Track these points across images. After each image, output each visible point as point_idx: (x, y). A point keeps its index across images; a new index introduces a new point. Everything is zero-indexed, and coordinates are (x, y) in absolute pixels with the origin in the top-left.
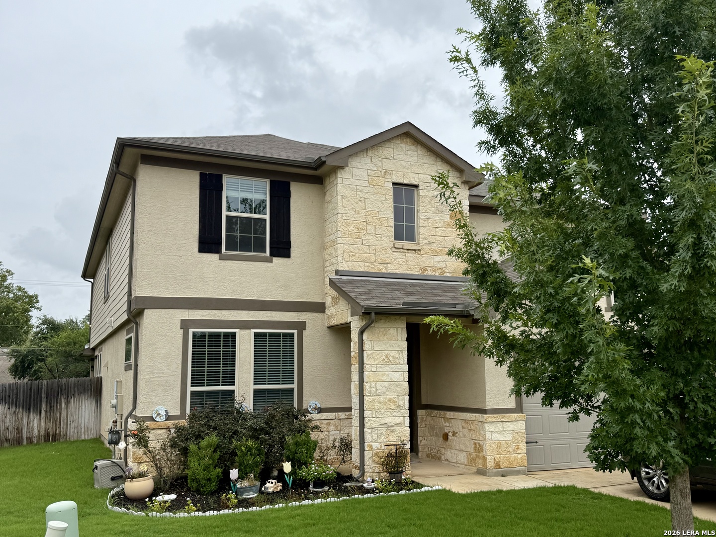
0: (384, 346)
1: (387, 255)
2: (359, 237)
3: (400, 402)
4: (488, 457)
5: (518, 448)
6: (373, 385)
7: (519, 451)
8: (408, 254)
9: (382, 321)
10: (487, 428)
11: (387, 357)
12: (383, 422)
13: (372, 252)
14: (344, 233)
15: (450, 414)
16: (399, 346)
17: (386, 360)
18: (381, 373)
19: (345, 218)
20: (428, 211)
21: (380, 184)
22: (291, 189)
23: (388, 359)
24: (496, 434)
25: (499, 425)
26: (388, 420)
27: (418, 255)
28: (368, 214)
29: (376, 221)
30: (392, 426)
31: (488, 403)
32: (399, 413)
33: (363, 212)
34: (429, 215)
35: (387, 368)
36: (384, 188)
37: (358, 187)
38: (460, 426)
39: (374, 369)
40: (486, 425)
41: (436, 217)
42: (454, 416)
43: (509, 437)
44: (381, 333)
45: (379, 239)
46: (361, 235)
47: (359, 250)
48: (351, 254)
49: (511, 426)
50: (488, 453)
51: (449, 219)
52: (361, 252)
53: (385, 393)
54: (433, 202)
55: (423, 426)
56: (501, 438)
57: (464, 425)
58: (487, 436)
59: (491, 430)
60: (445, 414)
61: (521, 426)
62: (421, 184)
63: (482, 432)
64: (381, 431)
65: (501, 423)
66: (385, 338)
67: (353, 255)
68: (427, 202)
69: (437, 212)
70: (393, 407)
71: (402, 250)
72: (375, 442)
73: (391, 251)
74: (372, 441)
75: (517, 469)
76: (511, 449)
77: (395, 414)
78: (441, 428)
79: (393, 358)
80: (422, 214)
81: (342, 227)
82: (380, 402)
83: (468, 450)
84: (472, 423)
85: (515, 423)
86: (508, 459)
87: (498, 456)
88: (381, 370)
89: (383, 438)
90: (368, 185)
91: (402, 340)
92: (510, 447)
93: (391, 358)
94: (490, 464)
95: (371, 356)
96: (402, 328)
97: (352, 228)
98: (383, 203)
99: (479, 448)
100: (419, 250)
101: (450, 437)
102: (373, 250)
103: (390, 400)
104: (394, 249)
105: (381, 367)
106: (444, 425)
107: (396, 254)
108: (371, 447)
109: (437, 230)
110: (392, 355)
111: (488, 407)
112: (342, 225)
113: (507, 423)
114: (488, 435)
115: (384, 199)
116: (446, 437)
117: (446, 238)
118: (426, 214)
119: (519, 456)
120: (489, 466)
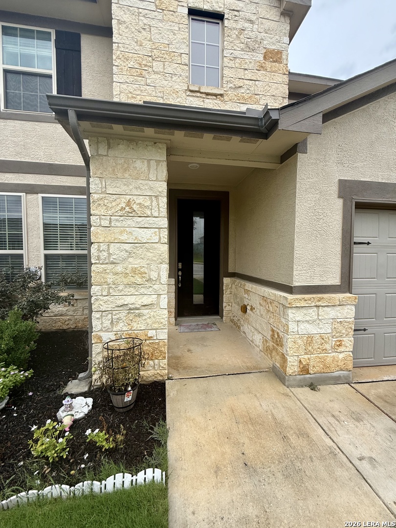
0: (125, 188)
1: (178, 100)
2: (141, 75)
3: (152, 273)
4: (289, 359)
5: (340, 345)
6: (103, 247)
7: (342, 349)
8: (207, 100)
9: (121, 146)
10: (291, 315)
11: (128, 203)
12: (120, 303)
13: (160, 95)
14: (121, 69)
15: (249, 286)
16: (151, 189)
17: (127, 209)
18: (117, 230)
19: (122, 49)
20: (235, 47)
21: (171, 9)
22: (82, 42)
23: (131, 208)
24: (306, 325)
25: (313, 312)
26: (128, 300)
27: (219, 102)
28: (154, 47)
29: (165, 56)
30: (138, 309)
31: (295, 278)
32: (151, 289)
33: (148, 45)
34: (237, 53)
35: (129, 222)
36: (177, 14)
37: (140, 10)
38: (258, 302)
39: (105, 223)
40: (290, 311)
41: (246, 57)
42: (252, 288)
43: (327, 329)
44: (119, 167)
45: (170, 79)
46: (144, 73)
47: (141, 91)
48: (130, 95)
49: (332, 313)
50: (290, 352)
51: (262, 59)
52: (145, 94)
53: (125, 260)
54: (242, 36)
55: (228, 292)
56: (313, 330)
57: (261, 302)
58: (290, 327)
59: (298, 319)
60: (244, 285)
61: (349, 312)
62: (226, 11)
63: (283, 320)
64: (118, 316)
65: (315, 309)
66: (126, 175)
67: (133, 97)
68: (234, 36)
69: (248, 50)
70: (139, 280)
71: (199, 94)
72: (107, 331)
73: (184, 95)
74: (101, 330)
75: (336, 374)
76: (328, 347)
77: (142, 290)
78: (242, 299)
79: (141, 207)
80: (228, 51)
81: (118, 61)
82: (116, 274)
83: (265, 334)
84: (271, 303)
85: (339, 308)
86: (323, 361)
87: (306, 357)
88: (118, 224)
89: (121, 325)
90: (154, 8)
91: (157, 180)
92: (326, 342)
93: (135, 207)
94: (292, 367)
95: (100, 202)
96: (158, 162)
97: (132, 63)
98: (174, 34)
99: (278, 341)
100: (221, 95)
101: (248, 311)
102: (160, 92)
103: (134, 271)
104: (188, 93)
105: (117, 220)
106: (244, 296)
107: (191, 99)
108: (100, 338)
109: (246, 72)
110: (138, 201)
111: (296, 284)
112: (118, 58)
113: (326, 309)
114: (292, 327)
115: (177, 29)
116: (244, 309)
117: (257, 82)
118: (232, 51)
119: (341, 356)
120: (289, 371)
